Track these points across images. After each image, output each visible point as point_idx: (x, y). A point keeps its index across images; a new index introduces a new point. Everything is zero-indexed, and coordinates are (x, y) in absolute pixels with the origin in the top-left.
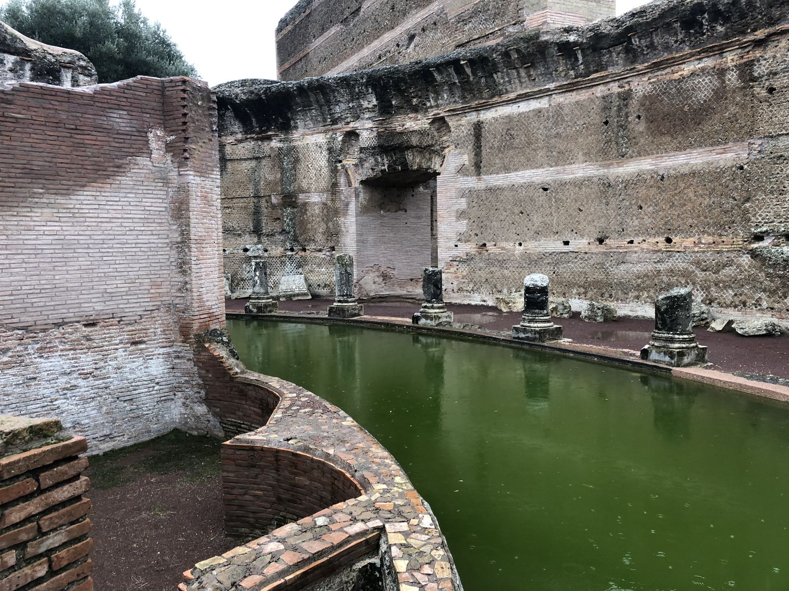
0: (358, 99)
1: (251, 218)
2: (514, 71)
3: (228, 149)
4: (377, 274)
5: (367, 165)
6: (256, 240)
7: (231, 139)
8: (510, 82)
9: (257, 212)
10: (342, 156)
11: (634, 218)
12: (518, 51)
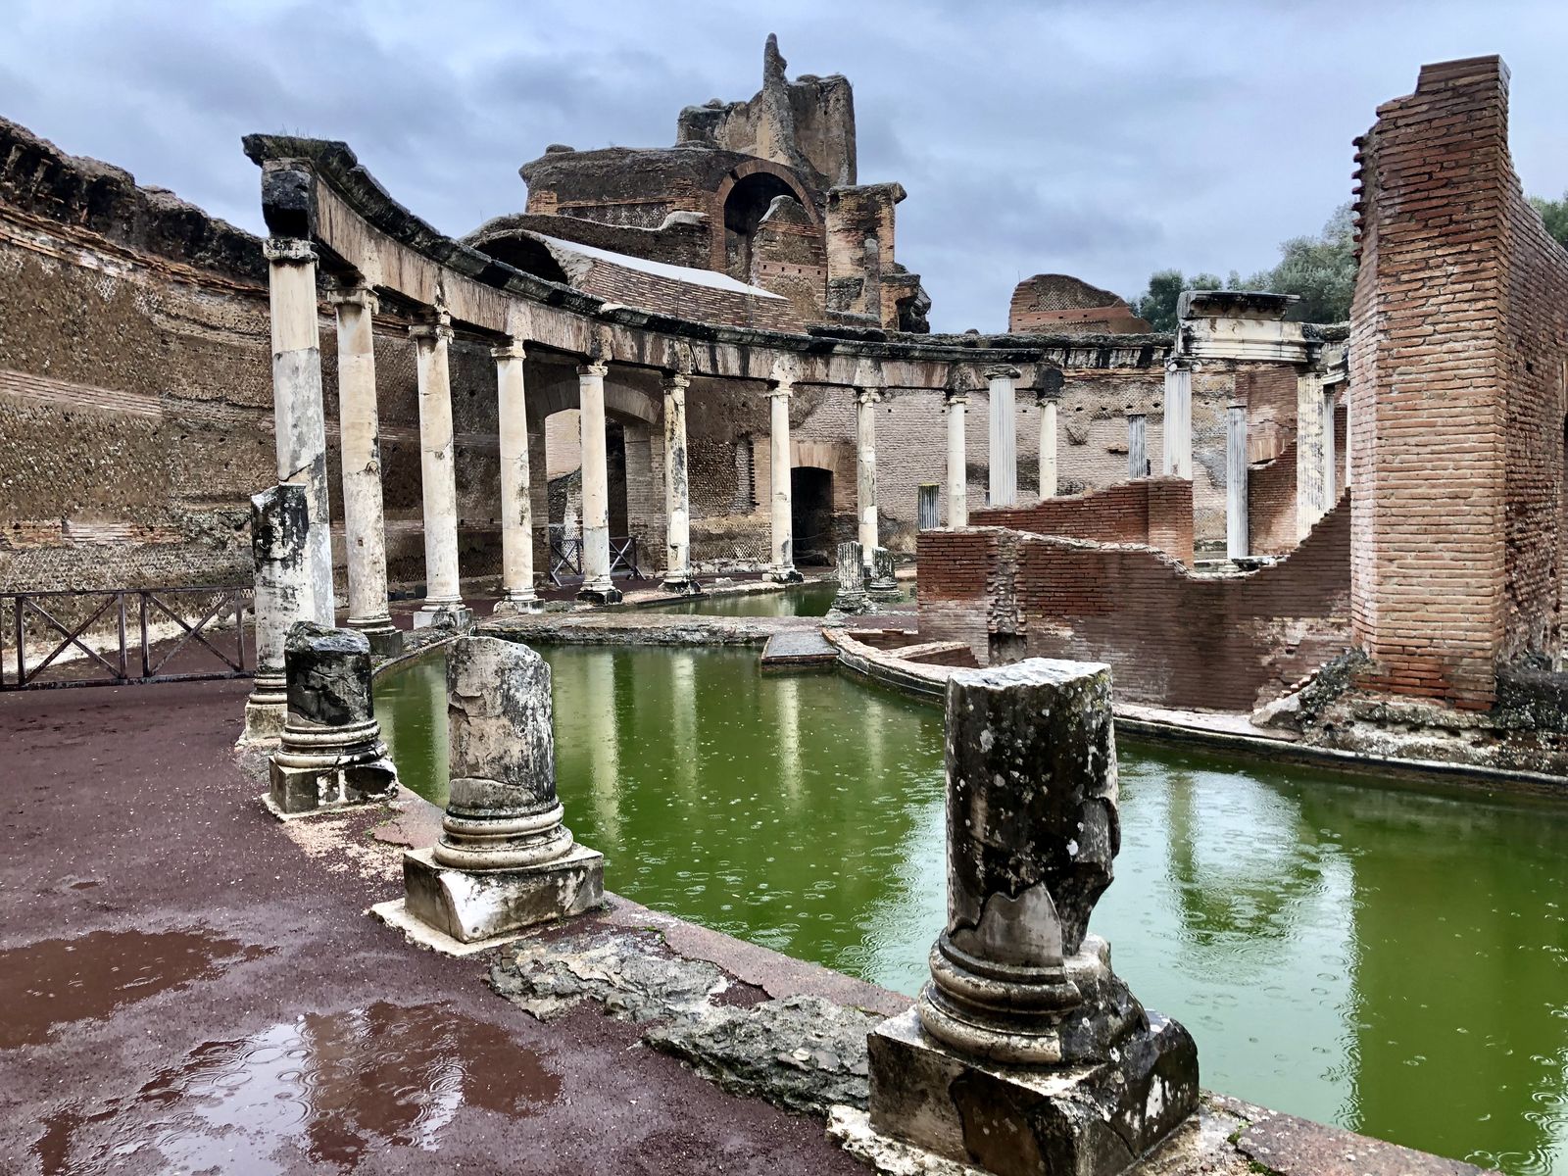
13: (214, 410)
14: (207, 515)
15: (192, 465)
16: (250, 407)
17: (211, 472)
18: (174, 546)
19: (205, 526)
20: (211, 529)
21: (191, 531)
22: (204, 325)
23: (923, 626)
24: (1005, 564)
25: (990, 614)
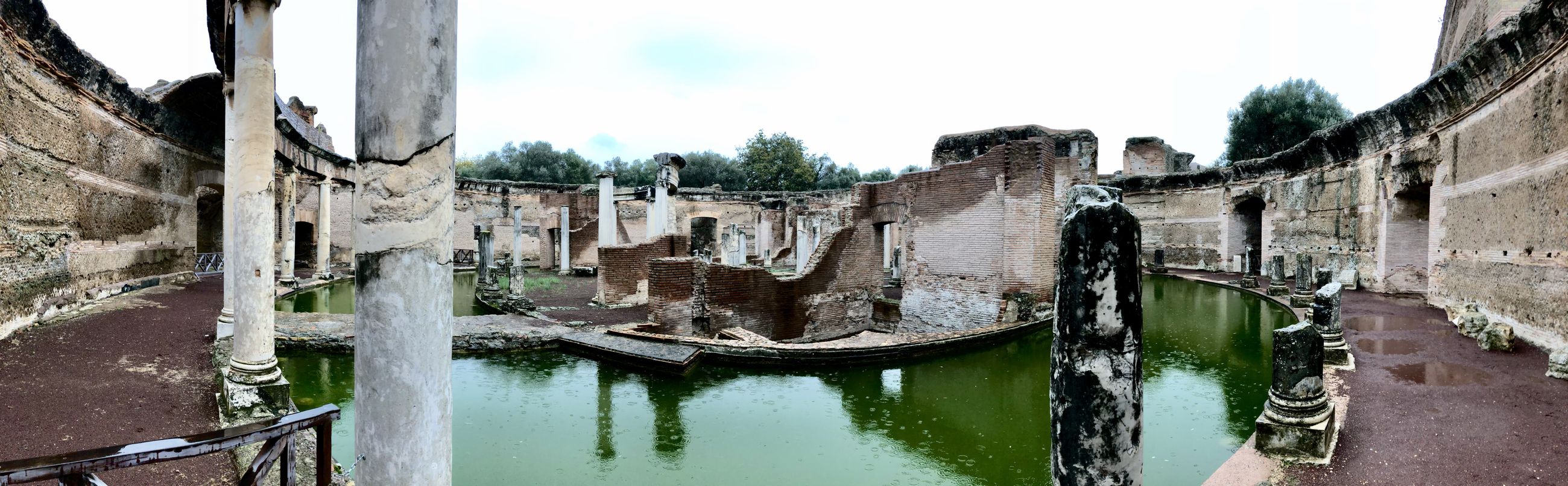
0: (1390, 127)
1: (1334, 225)
2: (1477, 79)
3: (1326, 175)
4: (1410, 272)
5: (1398, 181)
6: (1337, 241)
7: (1327, 167)
8: (1476, 91)
9: (1338, 221)
10: (1384, 175)
11: (1552, 225)
12: (1473, 57)
13: (40, 158)
14: (33, 235)
15: (25, 196)
16: (62, 160)
17: (37, 203)
18: (10, 259)
19: (32, 244)
20: (35, 246)
21: (22, 247)
22: (37, 95)
23: (663, 319)
24: (699, 278)
25: (693, 307)
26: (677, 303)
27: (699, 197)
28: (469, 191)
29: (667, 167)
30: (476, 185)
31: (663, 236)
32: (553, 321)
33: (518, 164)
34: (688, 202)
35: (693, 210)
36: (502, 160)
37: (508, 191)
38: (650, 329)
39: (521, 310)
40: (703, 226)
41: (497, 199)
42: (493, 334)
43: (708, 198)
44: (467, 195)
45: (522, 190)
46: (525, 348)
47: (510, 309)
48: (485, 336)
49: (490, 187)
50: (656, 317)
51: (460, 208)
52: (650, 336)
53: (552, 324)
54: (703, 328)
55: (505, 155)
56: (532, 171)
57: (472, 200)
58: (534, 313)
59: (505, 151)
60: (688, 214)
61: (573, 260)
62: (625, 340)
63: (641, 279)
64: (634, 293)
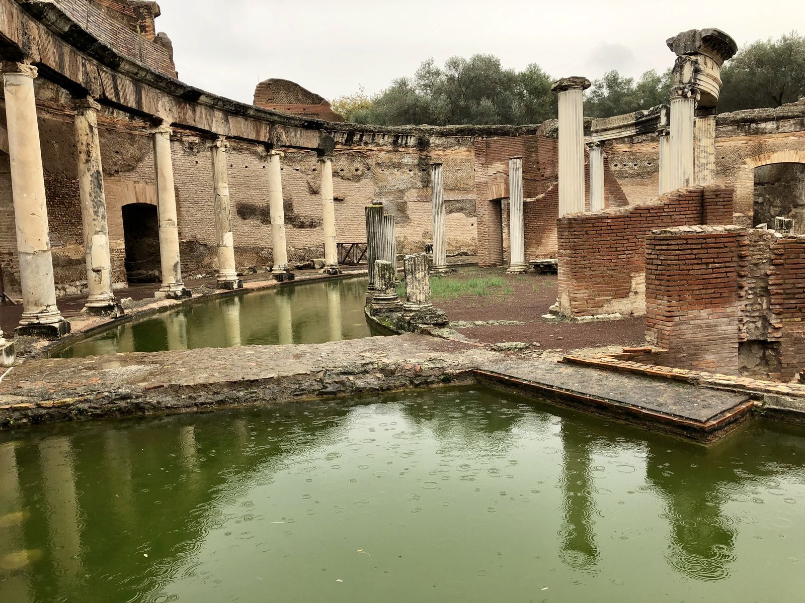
23: (675, 341)
24: (756, 265)
25: (741, 321)
26: (704, 313)
27: (770, 126)
28: (363, 146)
29: (693, 58)
30: (374, 136)
31: (683, 191)
32: (470, 342)
33: (443, 96)
34: (748, 138)
35: (758, 151)
36: (417, 92)
37: (428, 143)
38: (649, 356)
39: (423, 326)
40: (778, 180)
41: (410, 158)
42: (363, 365)
43: (788, 126)
44: (361, 154)
45: (451, 140)
46: (416, 386)
47: (405, 326)
48: (351, 369)
49: (397, 137)
50: (661, 338)
51: (349, 175)
52: (643, 368)
53: (469, 347)
54: (765, 361)
55: (422, 83)
56: (467, 107)
57: (369, 161)
58: (445, 332)
59: (421, 77)
60: (748, 160)
61: (532, 249)
62: (595, 374)
63: (638, 270)
64: (625, 295)
